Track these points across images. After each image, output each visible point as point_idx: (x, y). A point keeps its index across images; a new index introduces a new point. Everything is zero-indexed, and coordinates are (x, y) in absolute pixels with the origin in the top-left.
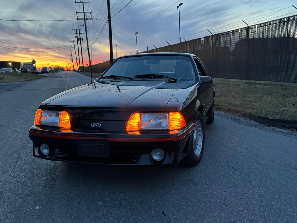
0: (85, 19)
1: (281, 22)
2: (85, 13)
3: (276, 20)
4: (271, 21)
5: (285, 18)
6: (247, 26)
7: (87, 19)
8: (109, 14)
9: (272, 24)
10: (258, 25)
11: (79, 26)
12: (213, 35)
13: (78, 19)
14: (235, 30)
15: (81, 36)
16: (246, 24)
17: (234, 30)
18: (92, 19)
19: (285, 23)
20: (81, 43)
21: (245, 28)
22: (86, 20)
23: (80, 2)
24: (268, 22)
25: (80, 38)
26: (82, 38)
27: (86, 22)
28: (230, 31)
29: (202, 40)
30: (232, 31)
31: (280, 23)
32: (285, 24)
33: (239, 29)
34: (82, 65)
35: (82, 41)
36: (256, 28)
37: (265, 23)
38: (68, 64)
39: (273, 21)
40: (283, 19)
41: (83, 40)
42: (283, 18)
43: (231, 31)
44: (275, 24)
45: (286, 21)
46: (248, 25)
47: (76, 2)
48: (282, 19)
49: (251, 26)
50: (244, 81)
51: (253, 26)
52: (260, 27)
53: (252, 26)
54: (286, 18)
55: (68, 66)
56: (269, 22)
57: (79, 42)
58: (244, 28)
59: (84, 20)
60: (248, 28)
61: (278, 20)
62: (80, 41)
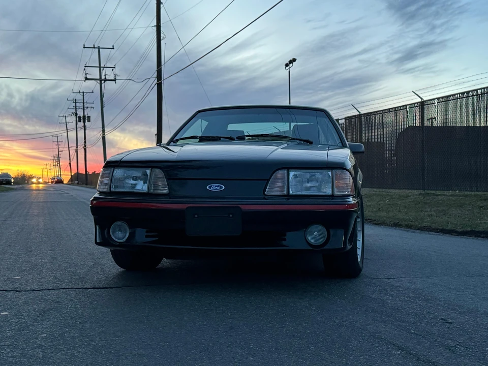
0: (101, 80)
1: (477, 95)
2: (102, 68)
3: (468, 92)
4: (459, 94)
5: (481, 89)
6: (420, 100)
7: (105, 80)
8: (159, 72)
9: (462, 98)
10: (438, 99)
11: (83, 93)
12: (360, 115)
13: (86, 79)
14: (400, 107)
15: (86, 114)
16: (418, 97)
17: (397, 107)
18: (115, 80)
19: (482, 96)
20: (85, 126)
21: (417, 103)
22: (103, 82)
23: (94, 48)
24: (455, 95)
25: (84, 117)
26: (89, 117)
27: (103, 85)
28: (391, 109)
29: (340, 122)
30: (395, 108)
31: (474, 96)
32: (482, 99)
33: (406, 106)
34: (84, 173)
35: (87, 123)
36: (436, 104)
37: (450, 96)
38: (46, 170)
39: (463, 93)
40: (479, 91)
41: (89, 121)
42: (480, 89)
43: (393, 108)
44: (467, 97)
45: (484, 94)
46: (422, 99)
47: (84, 47)
48: (477, 90)
49: (427, 101)
50: (416, 192)
51: (431, 100)
52: (442, 102)
53: (429, 100)
54: (484, 88)
55: (46, 173)
56: (457, 94)
57: (81, 124)
58: (415, 104)
59: (99, 81)
60: (422, 105)
61: (471, 91)
62: (84, 122)
